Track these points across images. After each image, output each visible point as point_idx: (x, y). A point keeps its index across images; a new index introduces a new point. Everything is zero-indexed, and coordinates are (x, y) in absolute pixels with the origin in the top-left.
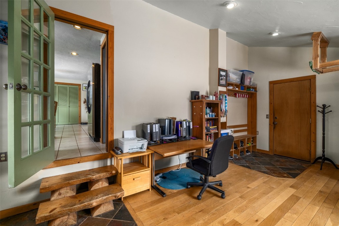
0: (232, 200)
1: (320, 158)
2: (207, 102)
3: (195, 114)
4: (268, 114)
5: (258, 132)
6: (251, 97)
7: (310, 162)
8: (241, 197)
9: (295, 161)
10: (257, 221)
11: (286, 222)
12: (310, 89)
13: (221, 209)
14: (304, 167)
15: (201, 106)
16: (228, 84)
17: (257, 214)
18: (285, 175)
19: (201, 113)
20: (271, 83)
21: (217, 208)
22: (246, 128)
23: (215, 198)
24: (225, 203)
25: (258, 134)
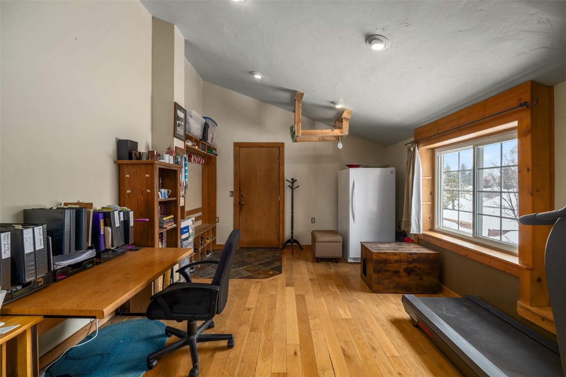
0: (245, 343)
1: (289, 241)
2: (161, 167)
3: (129, 191)
4: (232, 190)
5: (218, 218)
6: (208, 164)
7: (278, 248)
8: (252, 330)
9: (265, 250)
10: (295, 353)
11: (317, 333)
12: (279, 159)
13: (244, 368)
14: (278, 257)
15: (147, 176)
16: (187, 137)
17: (288, 342)
18: (271, 273)
19: (148, 191)
20: (236, 145)
21: (237, 371)
22: (200, 214)
23: (219, 355)
24: (242, 355)
25: (218, 222)
